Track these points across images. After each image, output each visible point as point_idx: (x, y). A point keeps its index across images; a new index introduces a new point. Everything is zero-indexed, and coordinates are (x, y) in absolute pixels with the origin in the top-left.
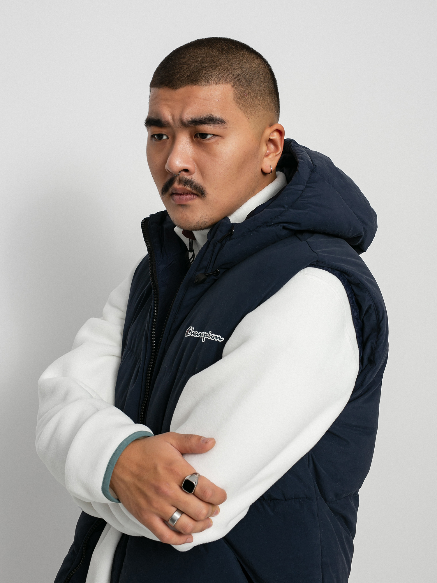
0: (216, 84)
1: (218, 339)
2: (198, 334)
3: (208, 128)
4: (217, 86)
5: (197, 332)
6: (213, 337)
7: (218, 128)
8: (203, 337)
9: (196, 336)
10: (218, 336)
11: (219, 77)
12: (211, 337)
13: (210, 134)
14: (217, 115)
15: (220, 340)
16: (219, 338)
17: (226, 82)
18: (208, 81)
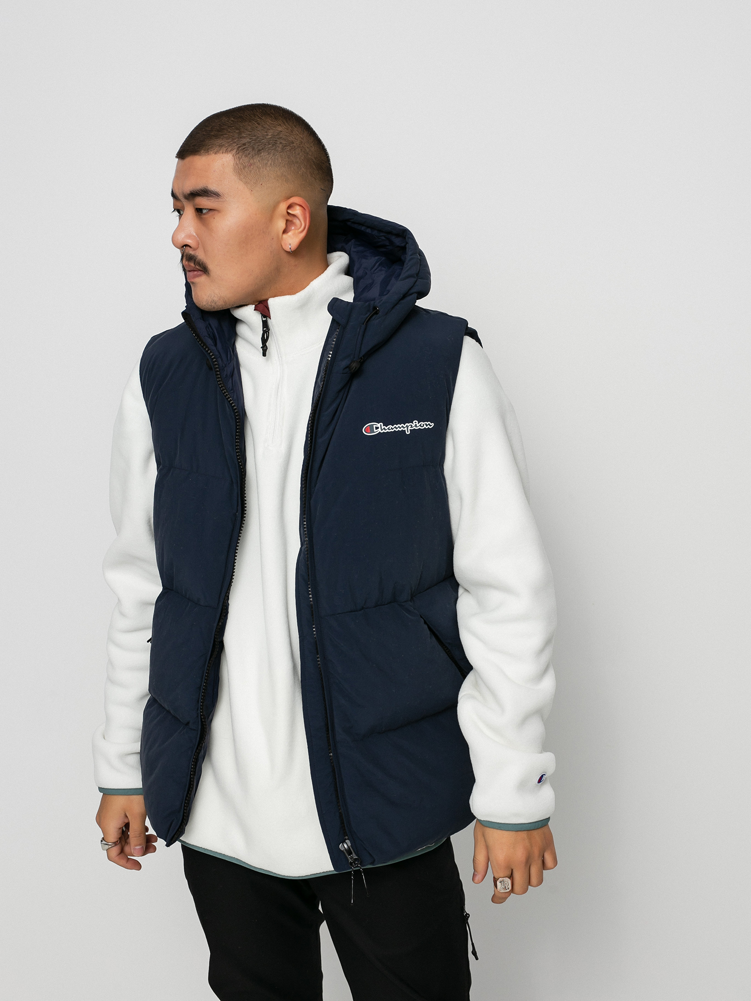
0: (215, 153)
1: (428, 426)
2: (393, 427)
3: (203, 202)
4: (216, 155)
5: (391, 426)
6: (422, 425)
7: (212, 201)
8: (406, 429)
9: (391, 430)
10: (427, 423)
11: (221, 146)
12: (420, 425)
13: (205, 209)
14: (213, 187)
15: (431, 426)
16: (429, 424)
17: (227, 151)
18: (207, 151)
